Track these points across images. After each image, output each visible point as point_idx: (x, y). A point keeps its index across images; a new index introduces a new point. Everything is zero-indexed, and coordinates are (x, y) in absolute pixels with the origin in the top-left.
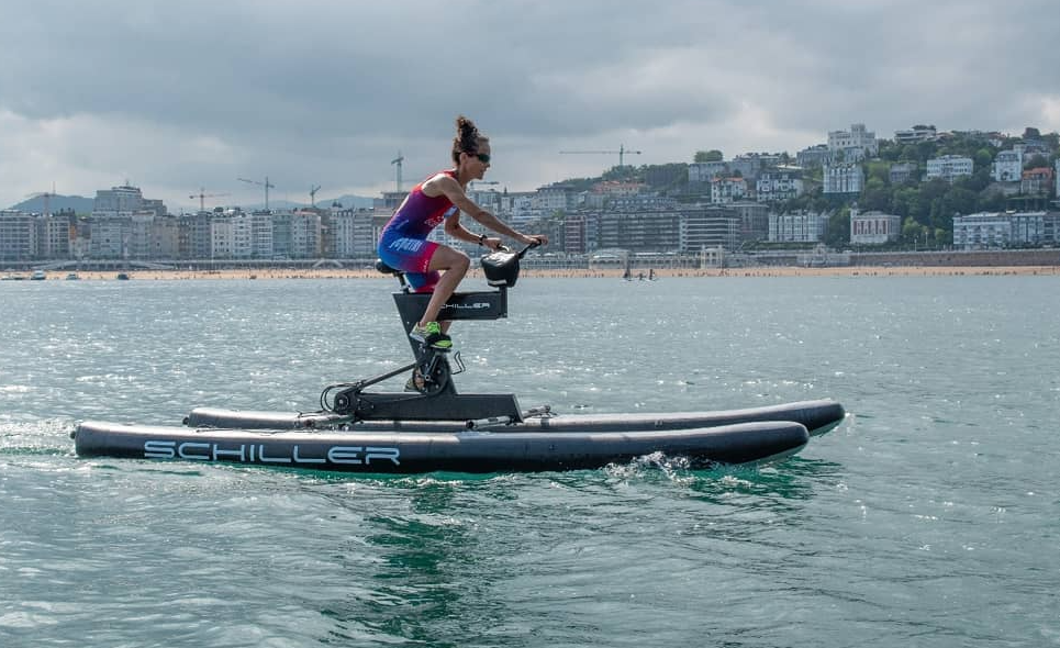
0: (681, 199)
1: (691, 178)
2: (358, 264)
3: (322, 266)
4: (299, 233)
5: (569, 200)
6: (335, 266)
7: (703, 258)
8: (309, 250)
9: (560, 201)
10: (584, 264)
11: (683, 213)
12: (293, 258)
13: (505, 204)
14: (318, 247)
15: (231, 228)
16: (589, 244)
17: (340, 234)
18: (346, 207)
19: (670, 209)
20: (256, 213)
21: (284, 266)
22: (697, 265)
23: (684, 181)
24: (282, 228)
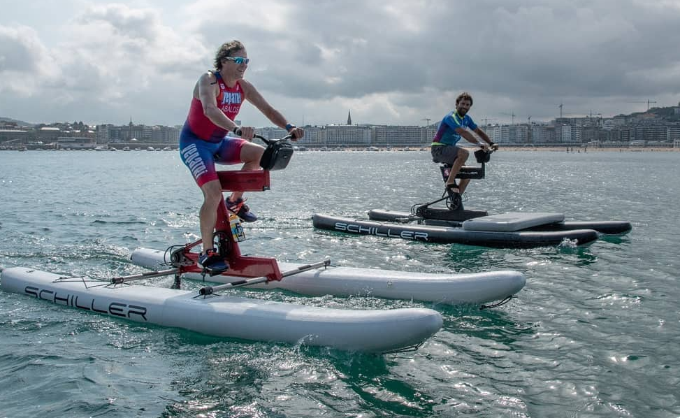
0: (670, 121)
1: (675, 113)
2: (540, 146)
3: (527, 146)
4: (519, 134)
5: (626, 121)
6: (531, 146)
7: (675, 144)
8: (523, 140)
9: (622, 121)
10: (627, 146)
11: (669, 126)
12: (516, 142)
13: (601, 122)
14: (527, 139)
15: (494, 131)
16: (632, 138)
17: (534, 134)
18: (537, 123)
19: (664, 125)
20: (503, 126)
21: (512, 146)
22: (672, 146)
23: (673, 114)
24: (513, 132)
